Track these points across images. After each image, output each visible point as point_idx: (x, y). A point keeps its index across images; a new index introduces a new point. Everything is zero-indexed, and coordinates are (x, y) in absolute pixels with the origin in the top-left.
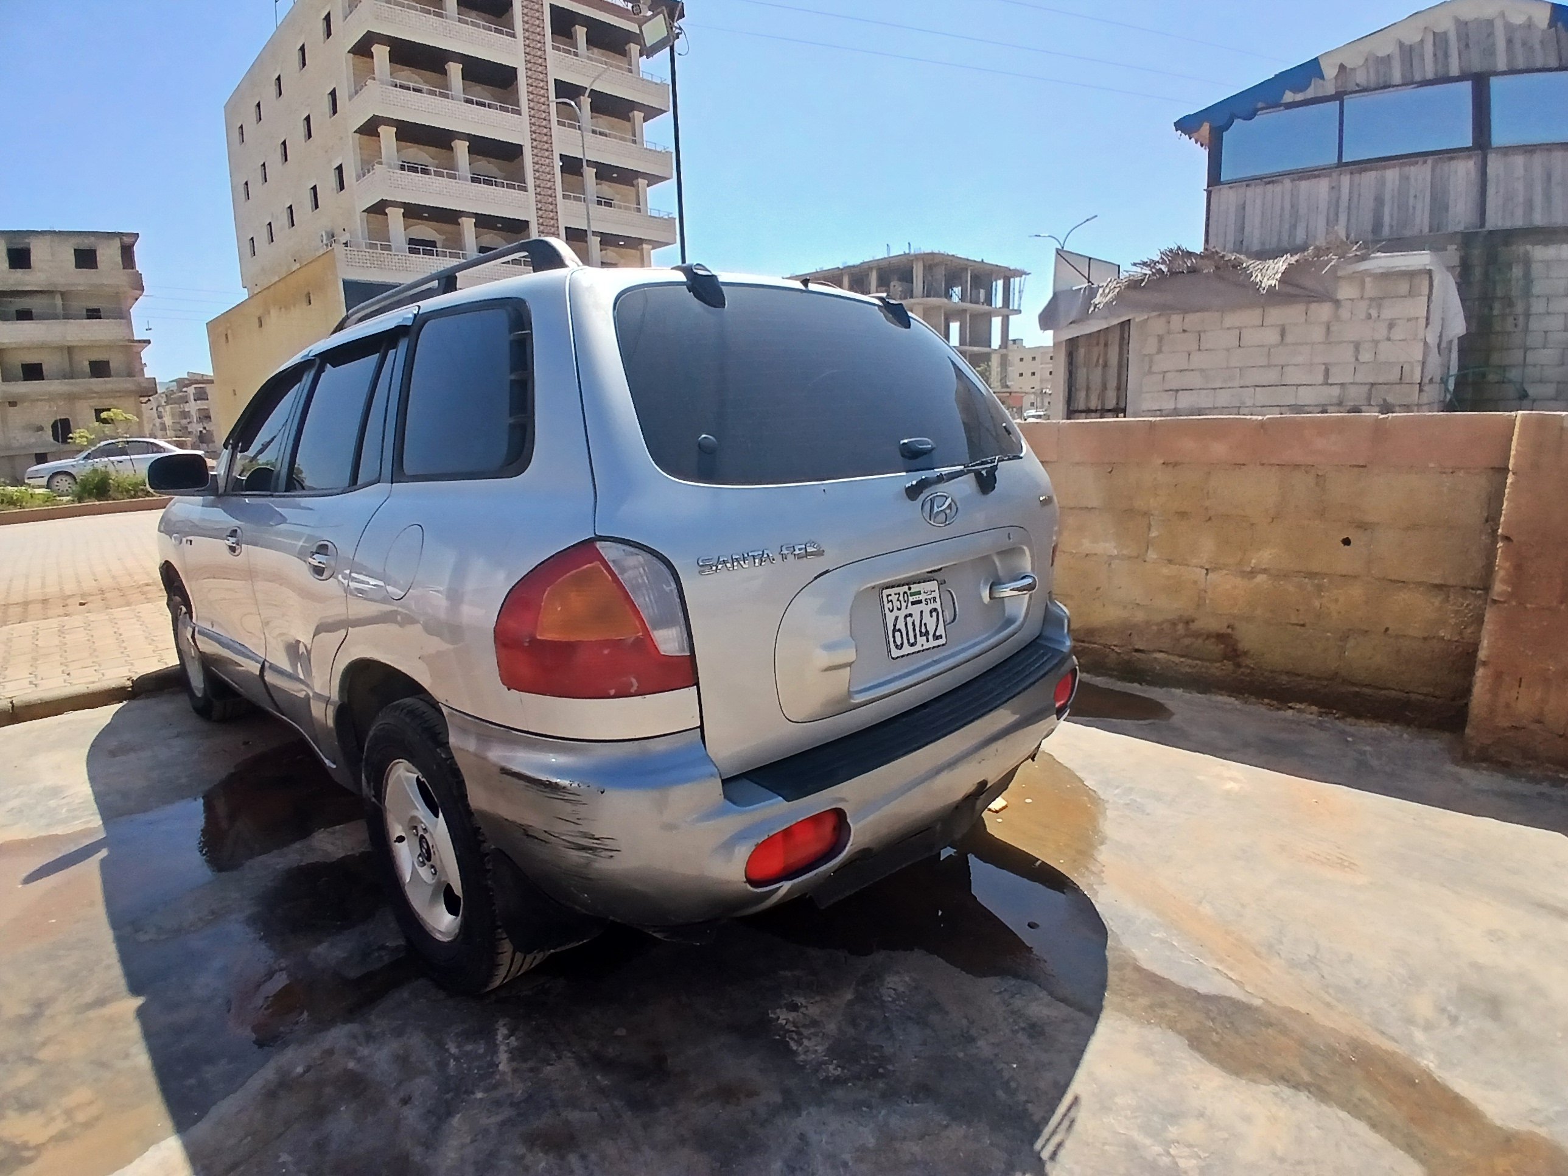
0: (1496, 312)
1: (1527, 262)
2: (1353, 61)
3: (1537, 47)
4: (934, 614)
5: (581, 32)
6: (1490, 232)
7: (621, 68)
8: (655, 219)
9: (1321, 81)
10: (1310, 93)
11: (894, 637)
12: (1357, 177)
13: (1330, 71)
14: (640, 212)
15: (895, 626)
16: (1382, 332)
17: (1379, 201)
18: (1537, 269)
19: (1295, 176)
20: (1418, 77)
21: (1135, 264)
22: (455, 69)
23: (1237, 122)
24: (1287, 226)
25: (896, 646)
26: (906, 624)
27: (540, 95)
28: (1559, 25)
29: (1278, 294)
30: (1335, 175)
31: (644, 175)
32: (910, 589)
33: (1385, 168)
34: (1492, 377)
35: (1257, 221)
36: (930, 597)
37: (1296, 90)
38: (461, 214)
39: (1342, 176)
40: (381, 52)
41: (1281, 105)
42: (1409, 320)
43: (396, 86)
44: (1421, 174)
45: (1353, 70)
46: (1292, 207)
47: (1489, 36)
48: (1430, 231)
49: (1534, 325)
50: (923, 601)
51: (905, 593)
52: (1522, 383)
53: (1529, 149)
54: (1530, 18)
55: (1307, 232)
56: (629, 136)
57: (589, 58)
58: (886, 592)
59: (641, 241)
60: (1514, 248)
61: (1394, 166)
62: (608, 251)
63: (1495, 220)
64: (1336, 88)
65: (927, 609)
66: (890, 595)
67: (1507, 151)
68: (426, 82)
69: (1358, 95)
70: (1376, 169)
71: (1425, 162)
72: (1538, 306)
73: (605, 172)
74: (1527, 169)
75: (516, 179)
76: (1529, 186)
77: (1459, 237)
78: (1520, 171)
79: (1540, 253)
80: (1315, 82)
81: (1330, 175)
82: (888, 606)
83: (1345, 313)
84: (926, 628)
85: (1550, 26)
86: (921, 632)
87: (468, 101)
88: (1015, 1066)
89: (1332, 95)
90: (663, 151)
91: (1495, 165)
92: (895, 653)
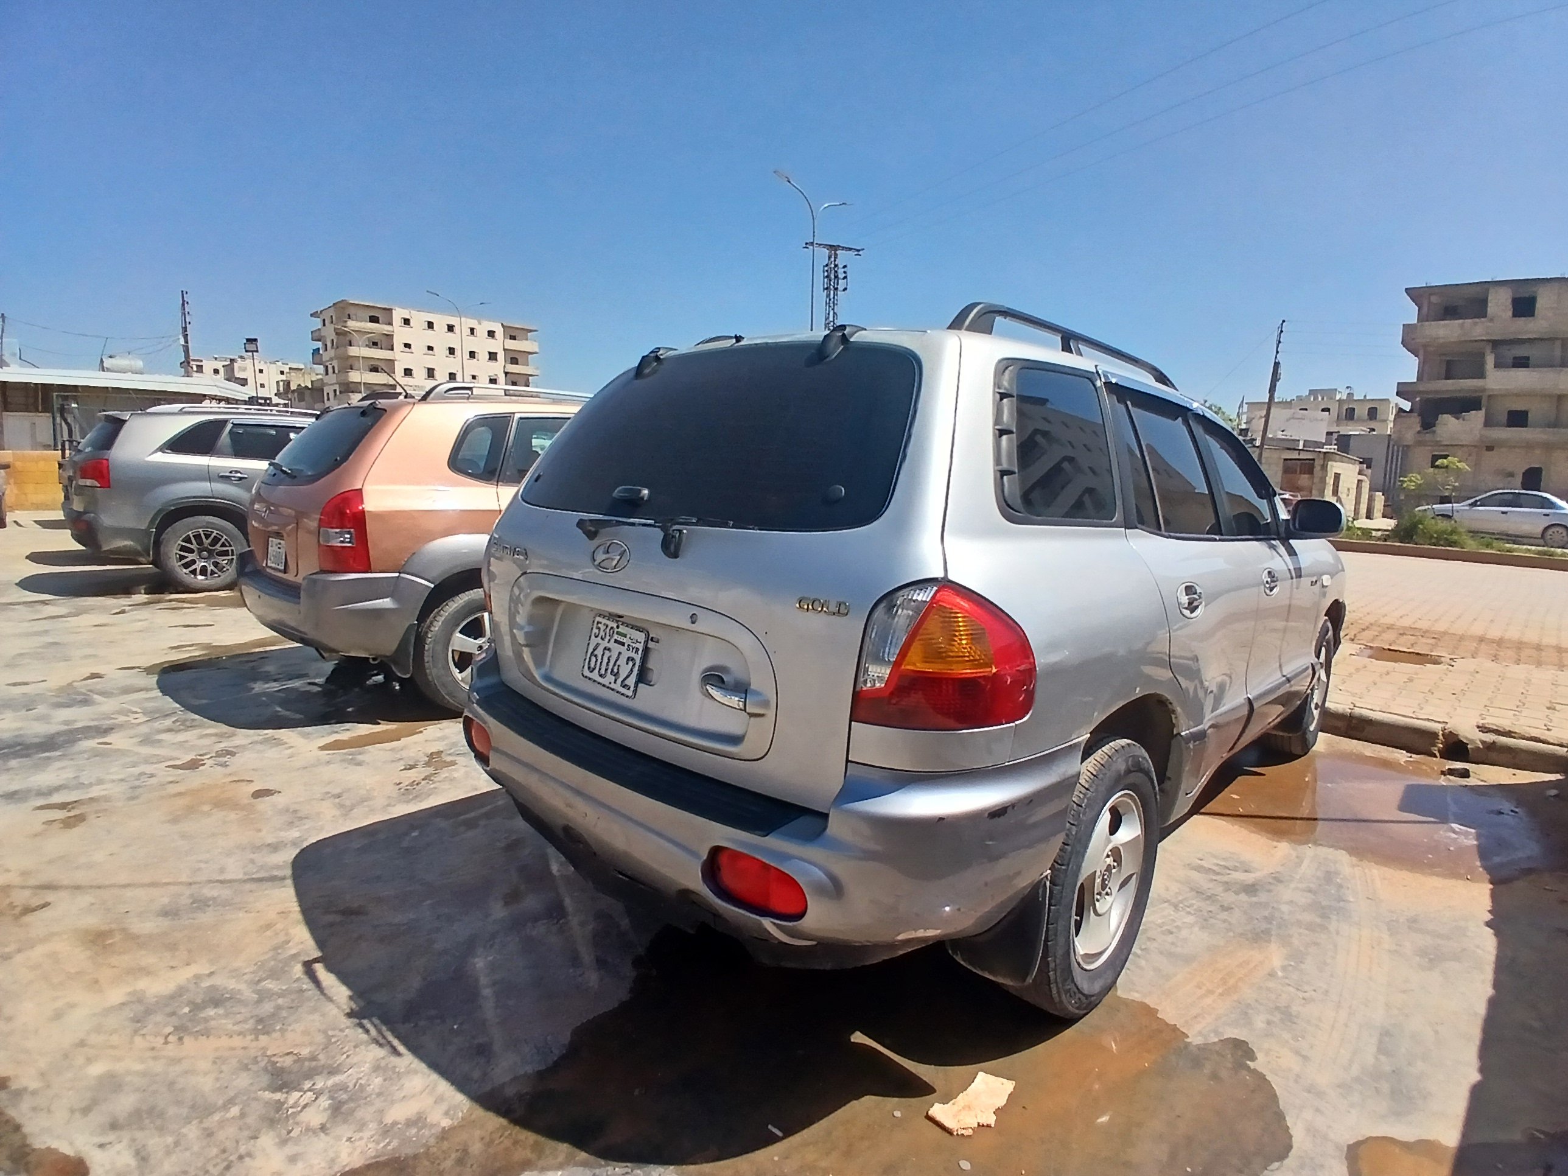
4: (631, 663)
11: (590, 658)
15: (594, 650)
25: (589, 668)
26: (603, 655)
32: (618, 627)
36: (634, 645)
50: (626, 645)
51: (612, 628)
58: (598, 619)
65: (626, 654)
66: (601, 623)
82: (595, 631)
84: (618, 669)
86: (612, 670)
88: (455, 1027)
92: (587, 673)
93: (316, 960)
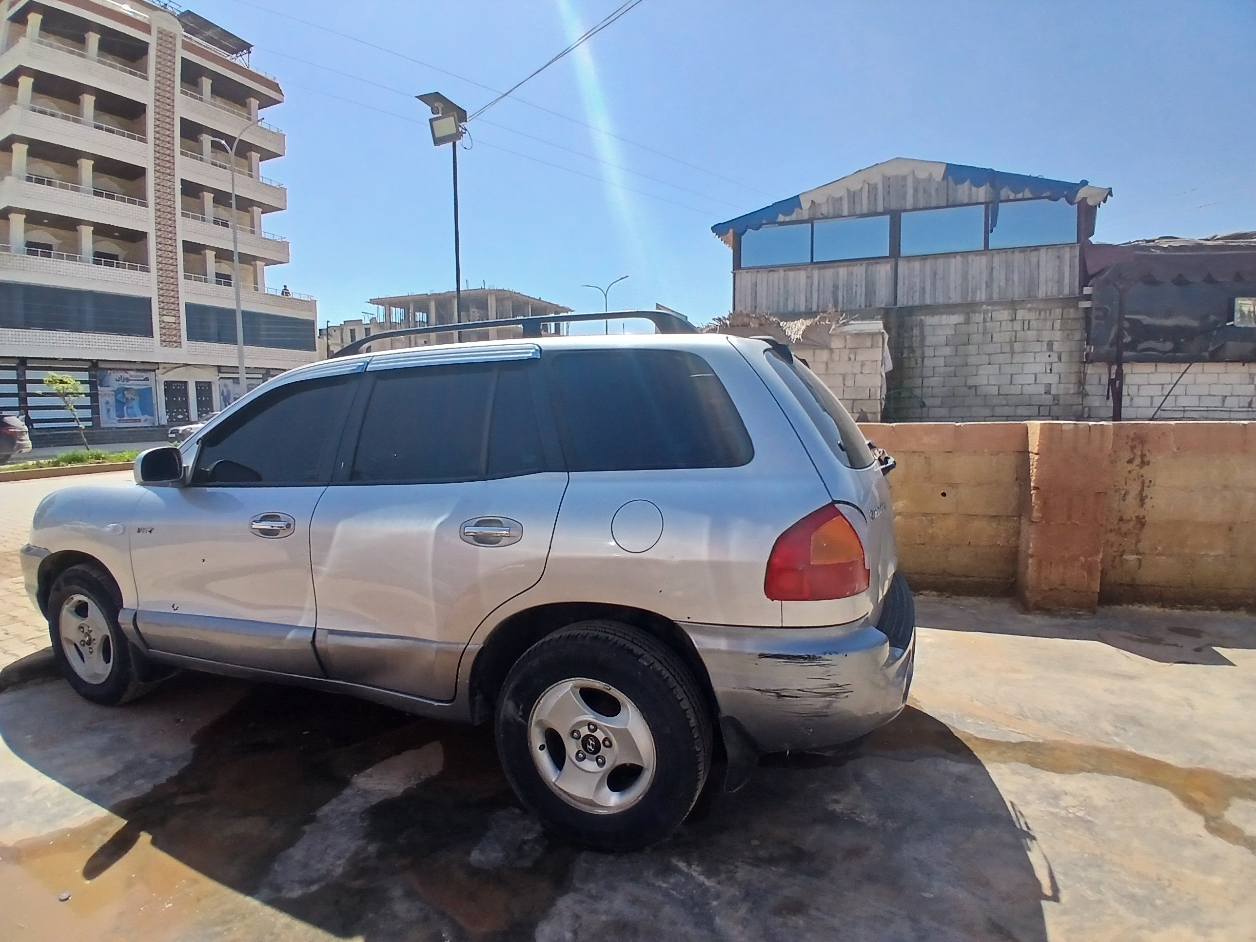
0: (905, 355)
1: (922, 325)
2: (820, 199)
3: (933, 192)
5: (206, 84)
6: (900, 308)
7: (242, 116)
8: (269, 242)
9: (800, 210)
10: (794, 217)
12: (822, 271)
13: (806, 204)
14: (254, 234)
16: (857, 369)
17: (836, 287)
18: (927, 331)
19: (787, 268)
20: (858, 212)
21: (714, 319)
22: (89, 101)
23: (749, 230)
24: (782, 299)
27: (166, 129)
28: (950, 177)
29: (802, 344)
30: (809, 269)
31: (259, 204)
33: (838, 267)
34: (904, 394)
35: (764, 294)
37: (786, 215)
38: (80, 222)
39: (814, 271)
40: (26, 83)
41: (776, 223)
42: (873, 362)
43: (35, 111)
44: (859, 270)
45: (820, 204)
46: (785, 287)
47: (903, 186)
48: (866, 307)
49: (927, 362)
52: (921, 398)
53: (924, 257)
54: (930, 175)
55: (794, 303)
56: (247, 172)
57: (212, 104)
59: (255, 258)
60: (914, 318)
61: (844, 266)
62: (221, 264)
63: (902, 301)
64: (809, 216)
67: (910, 258)
68: (60, 109)
69: (822, 220)
70: (834, 267)
71: (861, 265)
72: (929, 352)
73: (222, 198)
74: (922, 271)
75: (138, 196)
76: (923, 280)
77: (882, 311)
78: (917, 271)
79: (929, 320)
80: (797, 210)
81: (806, 270)
83: (836, 357)
85: (943, 179)
87: (96, 127)
88: (972, 797)
89: (806, 220)
90: (278, 187)
91: (902, 266)
93: (1047, 898)
